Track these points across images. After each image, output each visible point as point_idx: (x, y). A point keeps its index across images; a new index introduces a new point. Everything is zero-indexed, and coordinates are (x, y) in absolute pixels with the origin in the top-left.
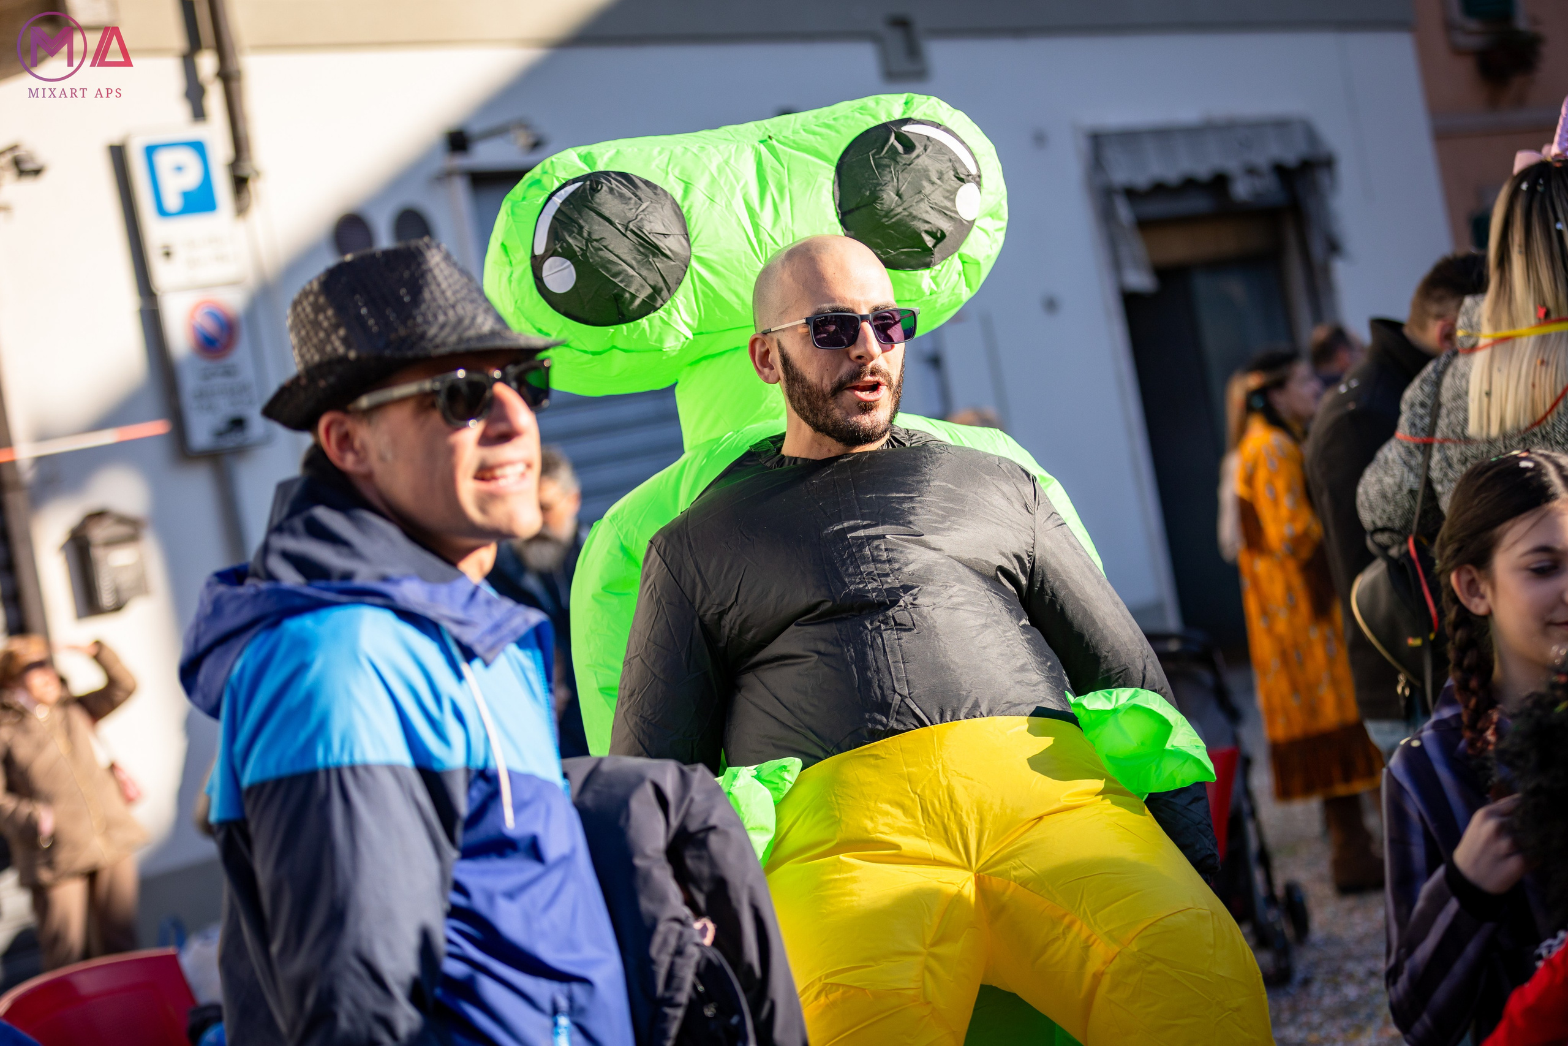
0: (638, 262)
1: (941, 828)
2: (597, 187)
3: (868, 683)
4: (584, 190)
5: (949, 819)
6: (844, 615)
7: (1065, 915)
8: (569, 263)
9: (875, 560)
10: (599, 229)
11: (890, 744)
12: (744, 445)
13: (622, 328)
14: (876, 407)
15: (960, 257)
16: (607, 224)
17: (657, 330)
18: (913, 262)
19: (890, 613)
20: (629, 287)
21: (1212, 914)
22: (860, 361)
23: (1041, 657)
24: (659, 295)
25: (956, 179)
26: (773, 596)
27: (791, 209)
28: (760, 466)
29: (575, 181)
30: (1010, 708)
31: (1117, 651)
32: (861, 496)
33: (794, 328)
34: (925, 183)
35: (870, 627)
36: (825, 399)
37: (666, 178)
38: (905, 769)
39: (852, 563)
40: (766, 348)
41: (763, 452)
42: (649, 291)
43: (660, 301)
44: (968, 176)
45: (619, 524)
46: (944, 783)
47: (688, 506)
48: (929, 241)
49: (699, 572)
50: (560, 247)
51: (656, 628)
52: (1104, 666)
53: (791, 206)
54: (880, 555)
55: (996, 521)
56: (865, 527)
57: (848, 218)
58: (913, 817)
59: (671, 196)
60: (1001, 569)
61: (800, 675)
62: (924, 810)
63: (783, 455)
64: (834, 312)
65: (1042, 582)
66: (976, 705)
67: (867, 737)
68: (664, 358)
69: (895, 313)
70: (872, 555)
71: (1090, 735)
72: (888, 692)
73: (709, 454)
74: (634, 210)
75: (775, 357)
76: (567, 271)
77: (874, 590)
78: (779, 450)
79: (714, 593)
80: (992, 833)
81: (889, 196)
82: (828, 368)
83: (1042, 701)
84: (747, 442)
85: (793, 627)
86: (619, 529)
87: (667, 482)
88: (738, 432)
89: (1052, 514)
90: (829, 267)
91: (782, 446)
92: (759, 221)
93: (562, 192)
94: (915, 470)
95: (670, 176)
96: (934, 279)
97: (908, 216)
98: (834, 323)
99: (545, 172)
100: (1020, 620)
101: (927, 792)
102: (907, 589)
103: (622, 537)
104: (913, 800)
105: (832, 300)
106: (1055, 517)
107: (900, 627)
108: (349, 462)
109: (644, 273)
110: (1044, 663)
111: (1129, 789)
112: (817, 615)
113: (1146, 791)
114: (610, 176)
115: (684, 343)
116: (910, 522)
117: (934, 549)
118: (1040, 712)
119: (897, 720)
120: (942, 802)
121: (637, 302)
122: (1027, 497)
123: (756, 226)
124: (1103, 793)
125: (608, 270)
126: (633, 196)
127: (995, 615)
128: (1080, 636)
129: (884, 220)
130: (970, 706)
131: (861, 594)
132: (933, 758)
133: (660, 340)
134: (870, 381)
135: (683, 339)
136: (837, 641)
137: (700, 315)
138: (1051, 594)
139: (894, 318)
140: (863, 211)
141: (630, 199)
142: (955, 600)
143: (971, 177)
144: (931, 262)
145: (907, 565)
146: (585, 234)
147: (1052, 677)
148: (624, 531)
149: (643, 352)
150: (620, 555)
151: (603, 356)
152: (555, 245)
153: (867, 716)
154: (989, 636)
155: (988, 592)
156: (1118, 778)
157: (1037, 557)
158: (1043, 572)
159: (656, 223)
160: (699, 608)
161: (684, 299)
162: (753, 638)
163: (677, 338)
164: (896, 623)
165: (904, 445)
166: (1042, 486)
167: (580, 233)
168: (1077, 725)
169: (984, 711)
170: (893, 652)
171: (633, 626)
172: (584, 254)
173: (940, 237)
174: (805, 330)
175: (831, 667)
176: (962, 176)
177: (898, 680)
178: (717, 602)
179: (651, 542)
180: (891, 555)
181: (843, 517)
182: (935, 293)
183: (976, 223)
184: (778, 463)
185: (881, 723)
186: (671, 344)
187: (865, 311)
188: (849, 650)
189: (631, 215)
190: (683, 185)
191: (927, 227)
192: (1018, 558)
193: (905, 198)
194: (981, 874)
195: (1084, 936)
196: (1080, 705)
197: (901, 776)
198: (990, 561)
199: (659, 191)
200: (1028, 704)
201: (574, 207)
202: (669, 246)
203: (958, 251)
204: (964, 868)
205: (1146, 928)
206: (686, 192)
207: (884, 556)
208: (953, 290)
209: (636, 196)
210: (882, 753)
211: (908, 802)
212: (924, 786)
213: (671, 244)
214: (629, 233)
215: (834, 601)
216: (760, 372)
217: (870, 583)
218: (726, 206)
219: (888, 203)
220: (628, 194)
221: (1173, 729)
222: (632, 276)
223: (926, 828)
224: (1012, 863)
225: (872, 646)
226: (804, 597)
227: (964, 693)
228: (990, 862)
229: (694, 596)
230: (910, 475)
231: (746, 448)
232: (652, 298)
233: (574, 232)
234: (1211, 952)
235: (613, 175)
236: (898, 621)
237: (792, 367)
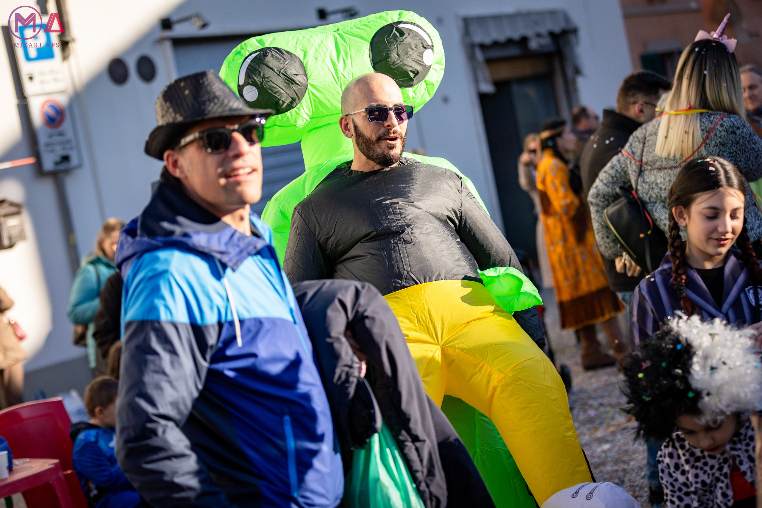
0: (285, 87)
1: (426, 328)
2: (266, 54)
3: (392, 266)
4: (260, 56)
5: (429, 323)
6: (381, 238)
7: (480, 363)
8: (255, 88)
9: (395, 213)
10: (268, 73)
11: (403, 292)
12: (334, 166)
13: (279, 116)
14: (395, 147)
15: (425, 82)
16: (271, 70)
17: (294, 117)
18: (405, 85)
19: (401, 236)
20: (282, 98)
21: (543, 360)
22: (388, 128)
23: (466, 255)
24: (295, 101)
25: (423, 47)
26: (350, 230)
27: (351, 62)
28: (342, 175)
29: (256, 52)
30: (454, 277)
31: (498, 252)
32: (387, 186)
33: (360, 113)
34: (409, 50)
35: (393, 242)
36: (373, 143)
37: (296, 50)
38: (409, 303)
39: (384, 215)
40: (347, 122)
41: (343, 168)
42: (291, 100)
43: (295, 104)
44: (428, 46)
45: (279, 202)
46: (427, 308)
47: (311, 193)
48: (412, 75)
49: (317, 221)
50: (251, 81)
51: (299, 246)
52: (492, 259)
53: (351, 61)
54: (396, 211)
55: (445, 196)
56: (389, 199)
57: (376, 66)
58: (414, 323)
59: (299, 58)
60: (448, 217)
61: (363, 264)
62: (418, 320)
63: (352, 170)
64: (378, 106)
65: (465, 222)
66: (439, 275)
67: (393, 289)
68: (297, 129)
69: (404, 107)
70: (393, 211)
71: (488, 288)
72: (401, 270)
73: (318, 170)
74: (282, 64)
75: (351, 126)
76: (254, 91)
77: (394, 226)
78: (350, 167)
79: (324, 230)
80: (448, 329)
81: (394, 56)
82: (374, 130)
83: (467, 274)
84: (335, 165)
85: (359, 243)
86: (280, 204)
87: (299, 183)
88: (330, 160)
89: (469, 193)
90: (375, 87)
91: (351, 166)
92: (337, 68)
93: (251, 57)
94: (410, 174)
95: (298, 49)
96: (414, 91)
97: (402, 64)
98: (377, 111)
99: (242, 48)
100: (456, 239)
101: (420, 312)
102: (408, 225)
103: (281, 207)
104: (413, 316)
105: (377, 101)
106: (470, 194)
107: (406, 242)
108: (177, 173)
109: (288, 91)
110: (468, 257)
111: (506, 310)
112: (370, 238)
113: (513, 311)
114: (271, 49)
115: (306, 122)
116: (409, 197)
117: (420, 208)
118: (466, 278)
119: (405, 282)
120: (426, 316)
121: (285, 105)
122: (458, 186)
123: (336, 70)
124: (494, 312)
125: (272, 91)
126: (282, 58)
127: (446, 237)
128: (482, 246)
129: (392, 66)
130: (437, 275)
131: (389, 228)
132: (421, 298)
133: (296, 121)
134: (393, 137)
135: (305, 121)
136: (379, 248)
137: (313, 110)
138: (469, 227)
139: (403, 109)
140: (383, 62)
141: (281, 59)
142: (429, 230)
143: (429, 46)
144: (413, 84)
145: (408, 215)
146: (262, 75)
147: (471, 263)
148: (282, 204)
149: (288, 126)
150: (280, 215)
151: (270, 129)
152: (249, 80)
153: (393, 280)
154: (444, 246)
155: (442, 227)
156: (501, 305)
157: (463, 212)
158: (466, 218)
159: (293, 70)
160: (318, 236)
161: (306, 103)
162: (342, 249)
163: (303, 120)
164: (404, 240)
165: (405, 164)
166: (464, 181)
167: (260, 75)
168: (483, 284)
169: (443, 277)
170: (403, 253)
171: (288, 245)
172: (261, 84)
173: (416, 73)
174: (364, 114)
175: (377, 260)
176: (425, 46)
177: (406, 265)
178: (325, 234)
179: (295, 209)
180: (401, 211)
181: (380, 195)
182: (415, 98)
183: (432, 67)
184: (350, 173)
185: (399, 283)
186: (300, 123)
187: (391, 106)
188: (384, 252)
189: (281, 66)
190: (303, 53)
191: (411, 69)
192: (455, 212)
193: (401, 56)
194: (443, 347)
195: (488, 371)
196: (483, 274)
197: (408, 306)
198: (443, 213)
199: (293, 56)
200: (461, 275)
201: (256, 63)
202: (299, 80)
203: (425, 79)
204: (436, 344)
205: (515, 366)
206: (305, 56)
207: (398, 211)
208: (422, 96)
209: (283, 58)
210: (399, 296)
211: (411, 317)
212: (418, 310)
213: (299, 79)
214: (281, 75)
215: (377, 231)
216: (344, 133)
217: (392, 223)
218: (323, 62)
219: (393, 59)
220: (280, 57)
221: (524, 283)
222: (283, 93)
223: (419, 328)
224: (456, 342)
225: (394, 250)
226: (364, 230)
227: (434, 270)
228: (447, 342)
229: (315, 231)
230: (408, 177)
231: (335, 167)
232: (292, 103)
233: (257, 74)
234: (543, 376)
235: (273, 49)
236: (405, 240)
237: (359, 130)
